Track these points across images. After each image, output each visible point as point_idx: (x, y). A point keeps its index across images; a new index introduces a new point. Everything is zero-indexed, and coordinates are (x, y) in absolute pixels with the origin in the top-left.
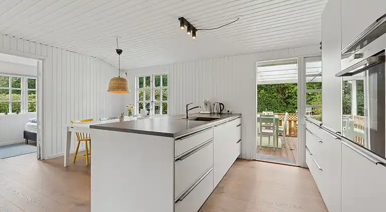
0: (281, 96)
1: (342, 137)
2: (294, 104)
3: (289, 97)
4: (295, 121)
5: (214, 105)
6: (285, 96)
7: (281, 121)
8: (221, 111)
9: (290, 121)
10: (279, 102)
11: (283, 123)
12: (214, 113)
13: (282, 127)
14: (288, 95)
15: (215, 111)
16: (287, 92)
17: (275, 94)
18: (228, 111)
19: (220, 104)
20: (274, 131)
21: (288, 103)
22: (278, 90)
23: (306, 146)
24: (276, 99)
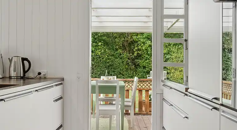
0: (128, 55)
1: (222, 105)
2: (144, 67)
3: (139, 56)
4: (147, 91)
5: (11, 61)
6: (133, 54)
7: (128, 91)
8: (25, 72)
9: (140, 91)
10: (125, 63)
11: (131, 93)
12: (10, 78)
13: (130, 99)
14: (138, 54)
15: (13, 74)
16: (136, 48)
17: (120, 51)
18: (39, 74)
19: (24, 59)
20: (117, 107)
21: (137, 66)
22: (123, 46)
23: (163, 127)
24: (121, 58)
